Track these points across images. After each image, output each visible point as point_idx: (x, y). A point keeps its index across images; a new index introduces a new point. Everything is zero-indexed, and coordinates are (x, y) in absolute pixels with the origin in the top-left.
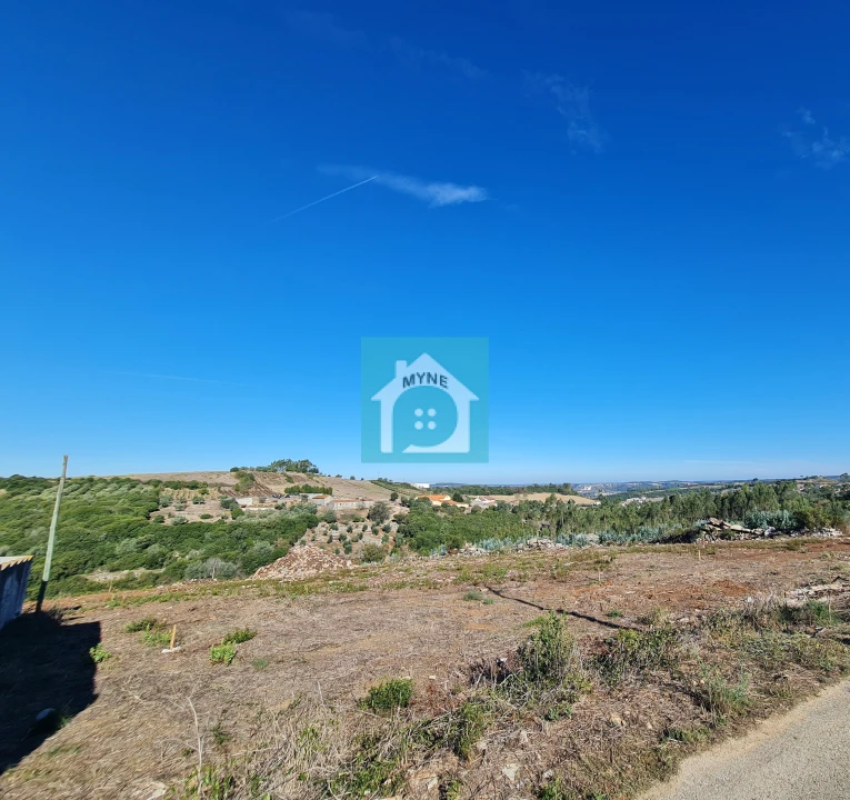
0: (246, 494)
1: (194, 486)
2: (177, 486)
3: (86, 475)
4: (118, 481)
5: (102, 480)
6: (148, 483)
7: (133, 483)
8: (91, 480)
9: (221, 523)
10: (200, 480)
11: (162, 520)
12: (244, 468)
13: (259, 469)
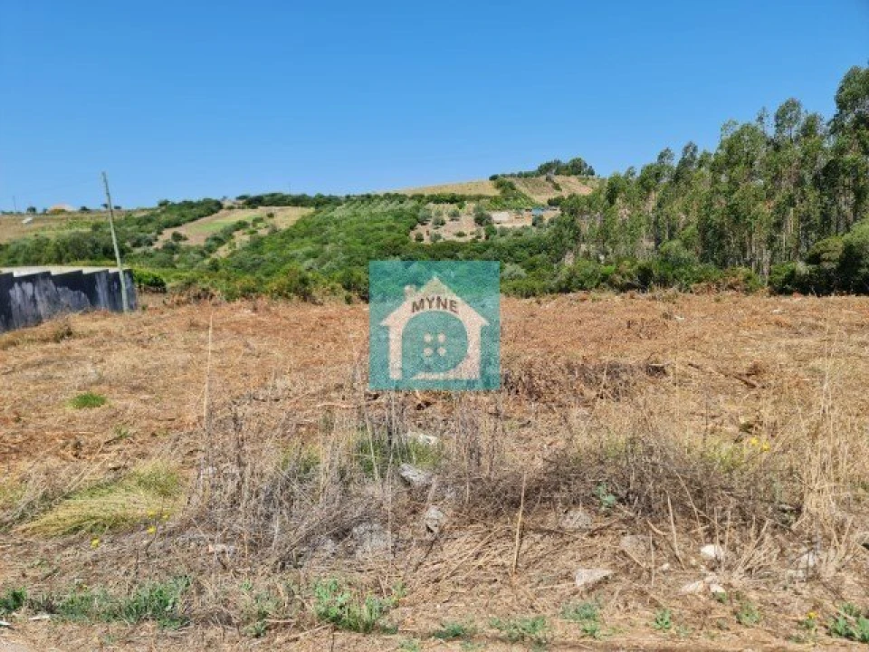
0: (504, 208)
1: (453, 200)
2: (437, 200)
3: (365, 193)
4: (389, 197)
5: (377, 196)
6: (413, 198)
7: (401, 198)
8: (369, 196)
9: (474, 241)
10: (459, 192)
11: (420, 239)
12: (504, 176)
13: (520, 175)
